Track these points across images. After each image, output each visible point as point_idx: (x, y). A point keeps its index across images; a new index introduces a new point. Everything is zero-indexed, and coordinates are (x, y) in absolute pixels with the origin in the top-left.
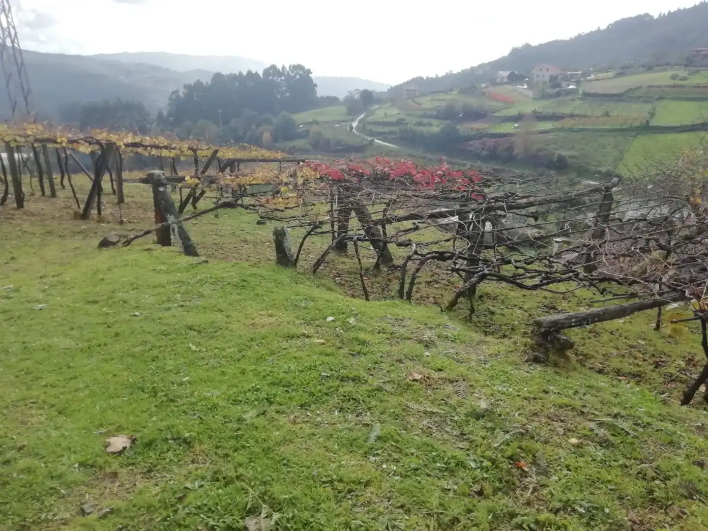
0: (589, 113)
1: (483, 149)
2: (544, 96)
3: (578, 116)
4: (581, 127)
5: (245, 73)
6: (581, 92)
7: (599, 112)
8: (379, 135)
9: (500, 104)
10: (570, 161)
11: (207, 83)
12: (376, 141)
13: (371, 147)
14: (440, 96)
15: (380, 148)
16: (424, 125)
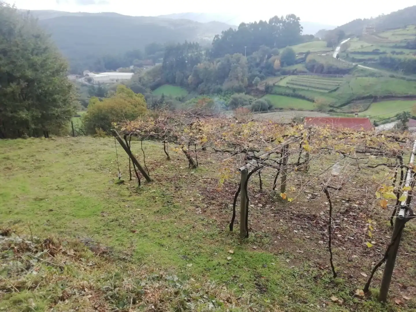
5: (258, 22)
8: (360, 61)
11: (235, 30)
12: (359, 65)
13: (356, 70)
14: (400, 31)
15: (362, 70)
16: (397, 54)
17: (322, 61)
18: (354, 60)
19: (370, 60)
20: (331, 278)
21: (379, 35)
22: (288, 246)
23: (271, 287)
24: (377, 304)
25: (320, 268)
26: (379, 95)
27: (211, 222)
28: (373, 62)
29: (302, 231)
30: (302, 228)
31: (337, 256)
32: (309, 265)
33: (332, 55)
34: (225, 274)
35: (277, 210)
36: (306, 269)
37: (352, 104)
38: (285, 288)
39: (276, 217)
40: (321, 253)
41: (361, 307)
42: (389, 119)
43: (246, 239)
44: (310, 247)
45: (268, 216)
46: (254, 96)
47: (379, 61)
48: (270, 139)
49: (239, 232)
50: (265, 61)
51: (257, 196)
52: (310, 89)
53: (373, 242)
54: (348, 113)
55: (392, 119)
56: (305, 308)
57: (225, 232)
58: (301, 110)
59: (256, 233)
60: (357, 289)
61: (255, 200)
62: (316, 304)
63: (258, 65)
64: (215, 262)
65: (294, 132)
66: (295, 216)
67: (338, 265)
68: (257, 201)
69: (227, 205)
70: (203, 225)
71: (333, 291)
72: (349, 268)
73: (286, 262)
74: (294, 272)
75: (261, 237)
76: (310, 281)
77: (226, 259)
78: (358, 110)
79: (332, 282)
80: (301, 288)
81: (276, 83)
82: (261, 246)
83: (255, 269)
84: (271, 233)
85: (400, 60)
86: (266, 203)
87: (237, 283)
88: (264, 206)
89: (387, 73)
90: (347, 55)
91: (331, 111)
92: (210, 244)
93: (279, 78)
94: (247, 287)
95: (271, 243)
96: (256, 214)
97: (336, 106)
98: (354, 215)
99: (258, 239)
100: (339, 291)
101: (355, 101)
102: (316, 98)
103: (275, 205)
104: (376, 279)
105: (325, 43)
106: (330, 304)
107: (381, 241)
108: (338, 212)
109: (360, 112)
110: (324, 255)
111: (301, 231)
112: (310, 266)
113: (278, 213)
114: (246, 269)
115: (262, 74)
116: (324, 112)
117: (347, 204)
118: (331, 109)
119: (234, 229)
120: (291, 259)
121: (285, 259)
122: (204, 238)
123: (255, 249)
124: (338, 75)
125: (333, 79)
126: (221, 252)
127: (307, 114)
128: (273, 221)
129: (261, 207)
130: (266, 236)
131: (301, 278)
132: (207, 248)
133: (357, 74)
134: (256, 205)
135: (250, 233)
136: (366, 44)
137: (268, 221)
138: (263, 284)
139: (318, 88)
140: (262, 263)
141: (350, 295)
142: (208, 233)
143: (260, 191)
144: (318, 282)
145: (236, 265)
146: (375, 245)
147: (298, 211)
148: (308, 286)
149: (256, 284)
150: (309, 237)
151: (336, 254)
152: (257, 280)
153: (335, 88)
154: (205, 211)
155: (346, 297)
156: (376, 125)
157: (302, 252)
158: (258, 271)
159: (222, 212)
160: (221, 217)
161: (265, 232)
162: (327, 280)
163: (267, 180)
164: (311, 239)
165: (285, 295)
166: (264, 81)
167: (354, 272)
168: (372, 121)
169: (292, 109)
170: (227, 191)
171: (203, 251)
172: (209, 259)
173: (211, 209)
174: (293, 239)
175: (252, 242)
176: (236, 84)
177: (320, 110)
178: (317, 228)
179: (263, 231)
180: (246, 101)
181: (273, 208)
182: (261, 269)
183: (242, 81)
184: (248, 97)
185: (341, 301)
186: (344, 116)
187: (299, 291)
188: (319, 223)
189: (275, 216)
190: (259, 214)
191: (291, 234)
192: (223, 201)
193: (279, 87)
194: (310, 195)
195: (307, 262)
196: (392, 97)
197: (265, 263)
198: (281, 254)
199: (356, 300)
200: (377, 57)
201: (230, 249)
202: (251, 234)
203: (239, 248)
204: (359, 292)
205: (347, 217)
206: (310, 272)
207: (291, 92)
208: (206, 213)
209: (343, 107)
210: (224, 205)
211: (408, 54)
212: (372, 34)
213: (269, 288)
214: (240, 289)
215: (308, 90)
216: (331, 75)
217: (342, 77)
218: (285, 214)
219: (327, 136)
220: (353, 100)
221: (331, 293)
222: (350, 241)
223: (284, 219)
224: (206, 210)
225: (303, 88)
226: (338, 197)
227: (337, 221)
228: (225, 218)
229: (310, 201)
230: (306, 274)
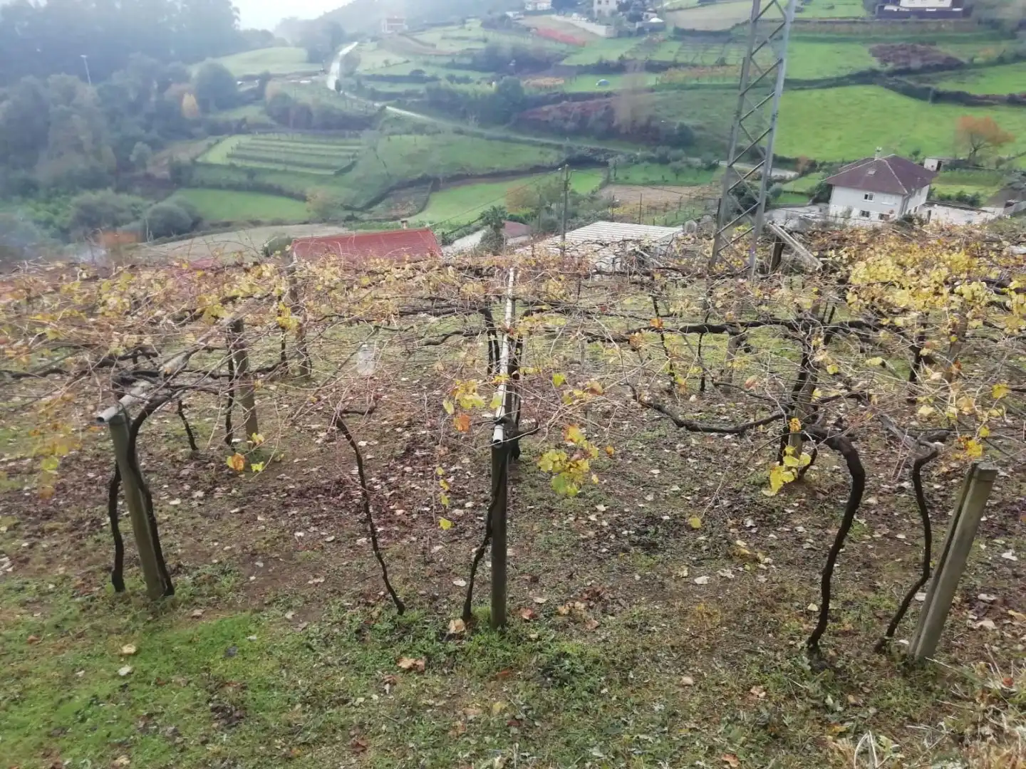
0: (698, 61)
1: (566, 120)
2: (622, 34)
3: (685, 65)
4: (694, 82)
6: (670, 28)
7: (711, 59)
8: (388, 97)
9: (563, 47)
10: (697, 134)
12: (388, 108)
13: (385, 119)
14: (455, 31)
15: (398, 120)
16: (460, 81)
17: (305, 98)
18: (375, 96)
19: (408, 94)
20: (394, 618)
21: (416, 37)
22: (285, 579)
23: (254, 699)
24: (491, 637)
25: (368, 604)
26: (441, 173)
27: (51, 586)
28: (416, 100)
29: (316, 529)
30: (314, 520)
31: (400, 561)
32: (342, 606)
33: (324, 82)
34: (119, 719)
35: (245, 494)
36: (336, 619)
37: (391, 200)
38: (292, 686)
39: (246, 514)
40: (366, 566)
41: (463, 657)
42: (469, 225)
43: (169, 599)
44: (340, 561)
45: (225, 518)
46: (143, 195)
47: (427, 99)
48: (187, 313)
49: (144, 587)
50: (153, 99)
51: (185, 472)
52: (290, 168)
53: (469, 505)
54: (387, 220)
55: (474, 225)
56: (347, 713)
57: (100, 601)
58: (279, 223)
59: (195, 573)
60: (449, 620)
61: (182, 484)
62: (368, 694)
63: (134, 108)
64: (81, 697)
65: (251, 286)
66: (293, 495)
67: (406, 581)
68: (187, 487)
69: (96, 523)
70: (24, 604)
71: (403, 647)
72: (427, 580)
73: (286, 619)
74: (308, 638)
75: (212, 580)
76: (349, 644)
77: (116, 676)
78: (406, 212)
79: (398, 626)
80: (330, 670)
81: (197, 157)
82: (217, 602)
83: (205, 670)
84: (238, 559)
85: (466, 95)
86: (215, 483)
87: (157, 730)
88: (209, 493)
89: (447, 125)
90: (359, 83)
91: (350, 219)
92: (55, 654)
93: (202, 144)
94: (189, 730)
95: (241, 585)
96: (188, 522)
97: (358, 206)
98: (424, 456)
99: (203, 588)
100: (414, 640)
101: (395, 192)
102: (309, 190)
103: (239, 484)
104: (484, 584)
105: (302, 53)
106: (399, 677)
107: (483, 496)
108: (390, 458)
109: (410, 215)
110: (373, 569)
111: (312, 529)
112: (344, 609)
113: (249, 501)
114: (180, 680)
115: (154, 134)
116: (334, 222)
117: (407, 435)
118: (349, 213)
119: (128, 582)
120: (296, 607)
121: (281, 614)
122: (32, 641)
123: (198, 617)
124: (347, 132)
125: (338, 141)
126: (97, 662)
127: (294, 231)
128: (238, 527)
129: (202, 499)
130: (224, 573)
131: (327, 646)
132: (45, 667)
133: (388, 129)
134: (187, 496)
135: (176, 580)
136: (395, 58)
137: (226, 532)
138: (232, 703)
139: (308, 166)
140: (224, 647)
141: (438, 640)
142: (45, 622)
143: (194, 456)
144: (368, 638)
145: (149, 683)
146: (473, 508)
147: (300, 482)
148: (346, 660)
149: (213, 710)
150: (333, 538)
151: (398, 557)
152: (216, 697)
153: (348, 162)
154: (27, 561)
155: (430, 650)
156: (447, 242)
157: (322, 581)
158: (215, 671)
159: (83, 545)
160: (84, 562)
161: (220, 562)
162: (387, 626)
163: (209, 422)
164: (339, 542)
165: (294, 705)
166: (165, 153)
167: (440, 584)
168: (438, 232)
169: (256, 223)
170: (91, 482)
171: (33, 681)
172: (57, 699)
173: (44, 550)
174: (295, 555)
175: (187, 602)
176: (79, 164)
177: (324, 217)
178: (349, 510)
179: (215, 561)
180: (121, 211)
181: (234, 491)
182: (221, 664)
183: (98, 154)
184: (126, 199)
185: (421, 663)
186: (381, 228)
187: (327, 678)
188: (352, 497)
189: (242, 512)
190: (197, 520)
191: (291, 545)
192: (84, 514)
193: (209, 166)
194: (322, 434)
195: (336, 601)
196: (467, 176)
197: (230, 644)
198: (269, 604)
199: (452, 646)
200: (421, 88)
201: (126, 643)
202: (183, 582)
203: (153, 632)
204: (455, 625)
205: (410, 465)
206: (347, 622)
207: (244, 178)
208: (30, 565)
209: (374, 208)
210: (88, 523)
211: (479, 83)
212: (401, 34)
213: (252, 704)
214: (170, 743)
215: (285, 172)
216: (332, 132)
217: (357, 136)
218: (268, 499)
219: (332, 286)
220: (392, 189)
221: (398, 653)
222: (424, 517)
223: (269, 511)
224: (27, 555)
225: (272, 166)
226: (386, 422)
227: (392, 479)
228: (97, 562)
229: (325, 450)
230: (336, 630)
